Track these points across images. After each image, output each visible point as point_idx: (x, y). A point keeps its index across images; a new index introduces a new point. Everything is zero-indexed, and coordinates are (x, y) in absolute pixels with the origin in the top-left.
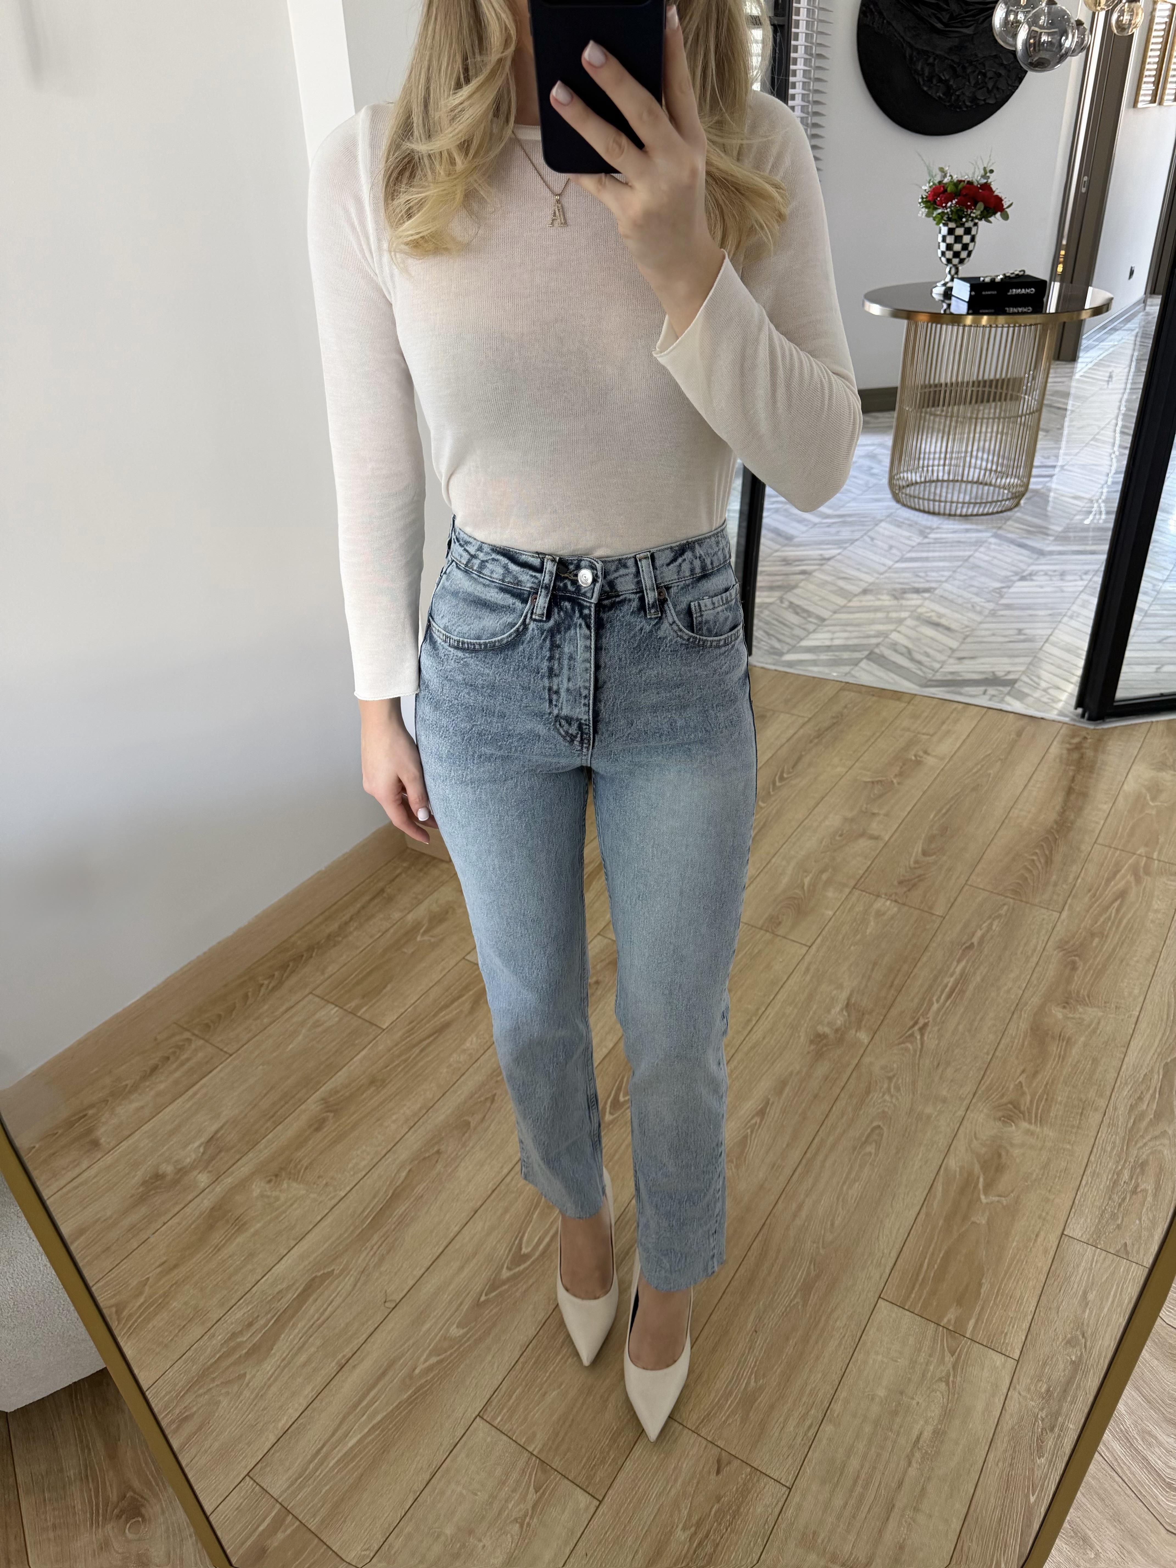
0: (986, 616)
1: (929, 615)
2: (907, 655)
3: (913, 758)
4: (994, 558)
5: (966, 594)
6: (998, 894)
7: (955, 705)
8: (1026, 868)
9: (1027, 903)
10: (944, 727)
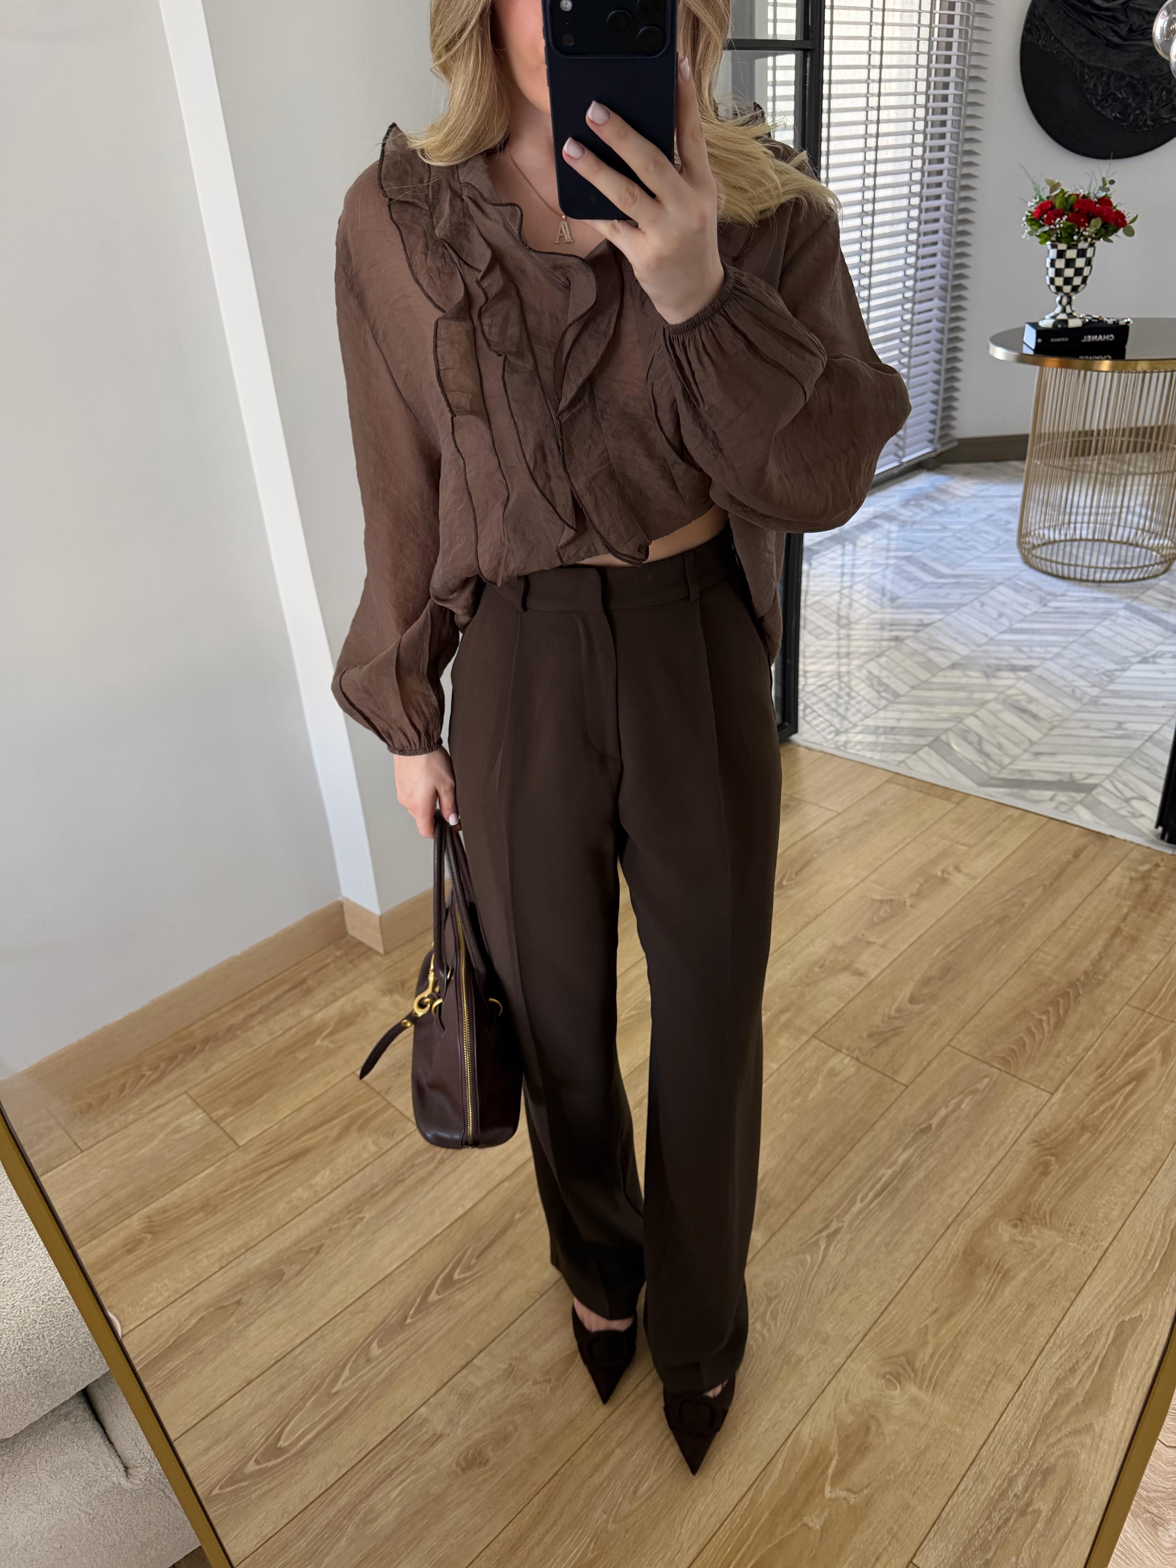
0: (1085, 704)
1: (1016, 698)
2: (976, 745)
3: (939, 874)
4: (1118, 633)
5: (1069, 676)
6: (983, 1062)
7: (1013, 811)
8: (1029, 1030)
9: (1014, 1076)
10: (989, 839)
